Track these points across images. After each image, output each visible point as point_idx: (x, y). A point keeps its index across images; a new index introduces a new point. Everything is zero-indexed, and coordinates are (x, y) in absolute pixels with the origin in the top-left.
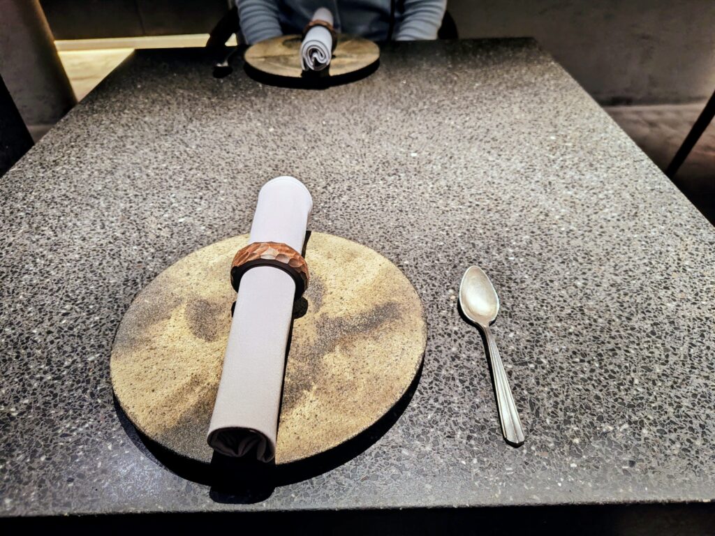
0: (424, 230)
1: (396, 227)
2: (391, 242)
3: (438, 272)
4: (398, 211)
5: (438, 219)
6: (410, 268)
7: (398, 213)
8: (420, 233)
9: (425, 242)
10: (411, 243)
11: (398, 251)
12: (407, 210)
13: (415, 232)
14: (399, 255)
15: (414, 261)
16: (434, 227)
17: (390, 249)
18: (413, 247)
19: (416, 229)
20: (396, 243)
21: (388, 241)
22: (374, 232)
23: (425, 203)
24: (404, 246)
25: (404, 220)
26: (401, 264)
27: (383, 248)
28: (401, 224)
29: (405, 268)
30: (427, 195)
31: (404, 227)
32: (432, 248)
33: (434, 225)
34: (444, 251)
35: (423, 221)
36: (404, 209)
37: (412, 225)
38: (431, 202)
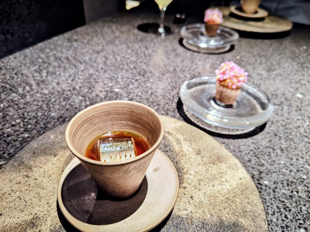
0: (292, 159)
1: (267, 147)
2: (258, 158)
3: (294, 205)
4: (272, 134)
5: (307, 153)
6: (268, 190)
7: (272, 136)
8: (287, 160)
9: (289, 170)
10: (276, 166)
11: (262, 169)
12: (281, 136)
13: (283, 158)
14: (261, 172)
15: (274, 184)
16: (301, 159)
17: (255, 164)
18: (277, 170)
19: (284, 155)
20: (263, 161)
21: (256, 156)
22: (247, 144)
23: (299, 135)
24: (269, 166)
25: (276, 144)
26: (261, 182)
27: (250, 161)
28: (272, 146)
29: (264, 187)
30: (302, 130)
31: (274, 150)
32: (294, 178)
33: (302, 158)
34: (305, 185)
35: (293, 150)
36: (278, 134)
37: (282, 150)
38: (304, 136)
